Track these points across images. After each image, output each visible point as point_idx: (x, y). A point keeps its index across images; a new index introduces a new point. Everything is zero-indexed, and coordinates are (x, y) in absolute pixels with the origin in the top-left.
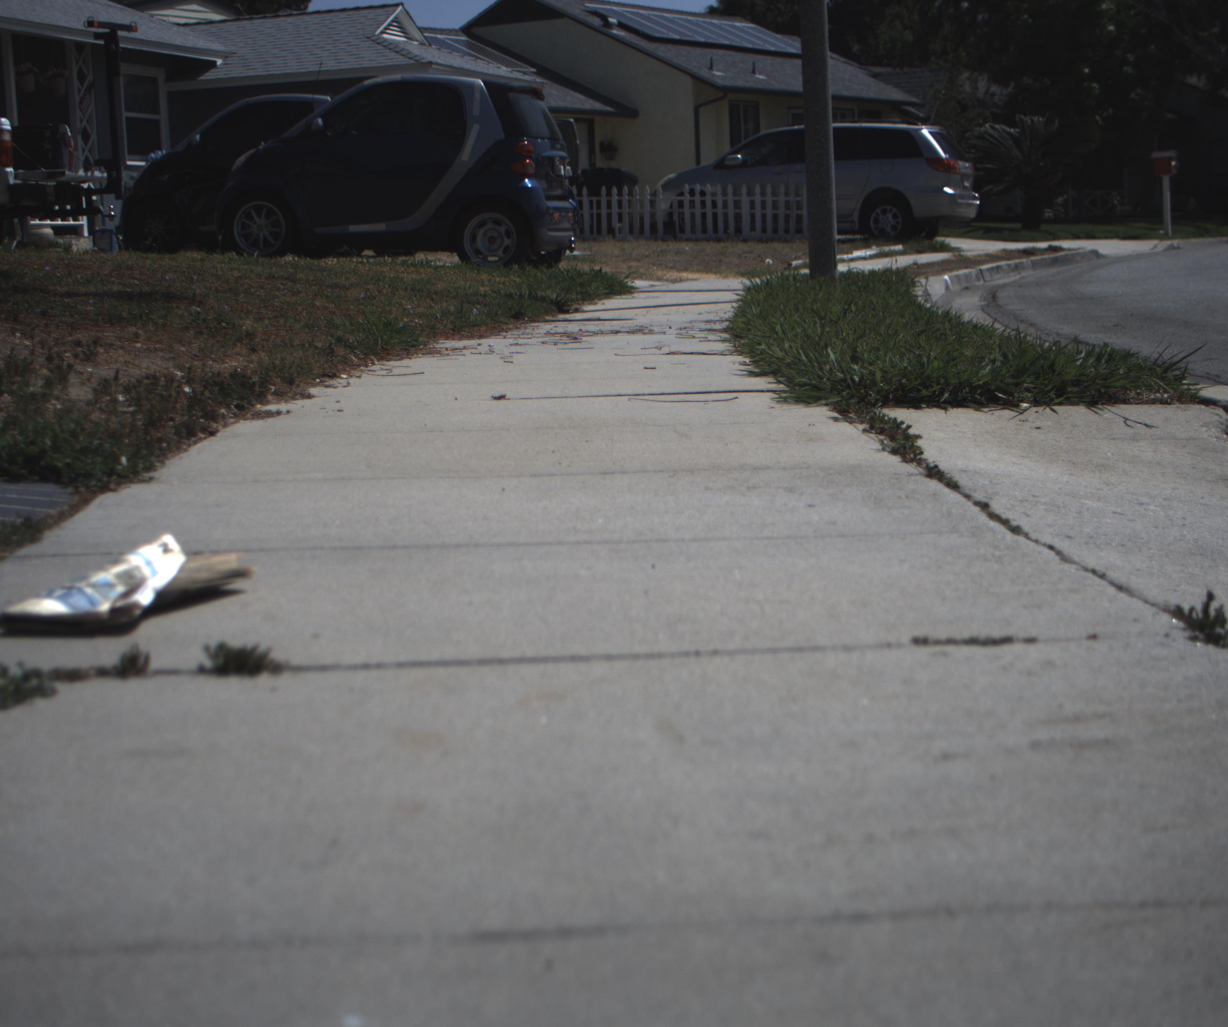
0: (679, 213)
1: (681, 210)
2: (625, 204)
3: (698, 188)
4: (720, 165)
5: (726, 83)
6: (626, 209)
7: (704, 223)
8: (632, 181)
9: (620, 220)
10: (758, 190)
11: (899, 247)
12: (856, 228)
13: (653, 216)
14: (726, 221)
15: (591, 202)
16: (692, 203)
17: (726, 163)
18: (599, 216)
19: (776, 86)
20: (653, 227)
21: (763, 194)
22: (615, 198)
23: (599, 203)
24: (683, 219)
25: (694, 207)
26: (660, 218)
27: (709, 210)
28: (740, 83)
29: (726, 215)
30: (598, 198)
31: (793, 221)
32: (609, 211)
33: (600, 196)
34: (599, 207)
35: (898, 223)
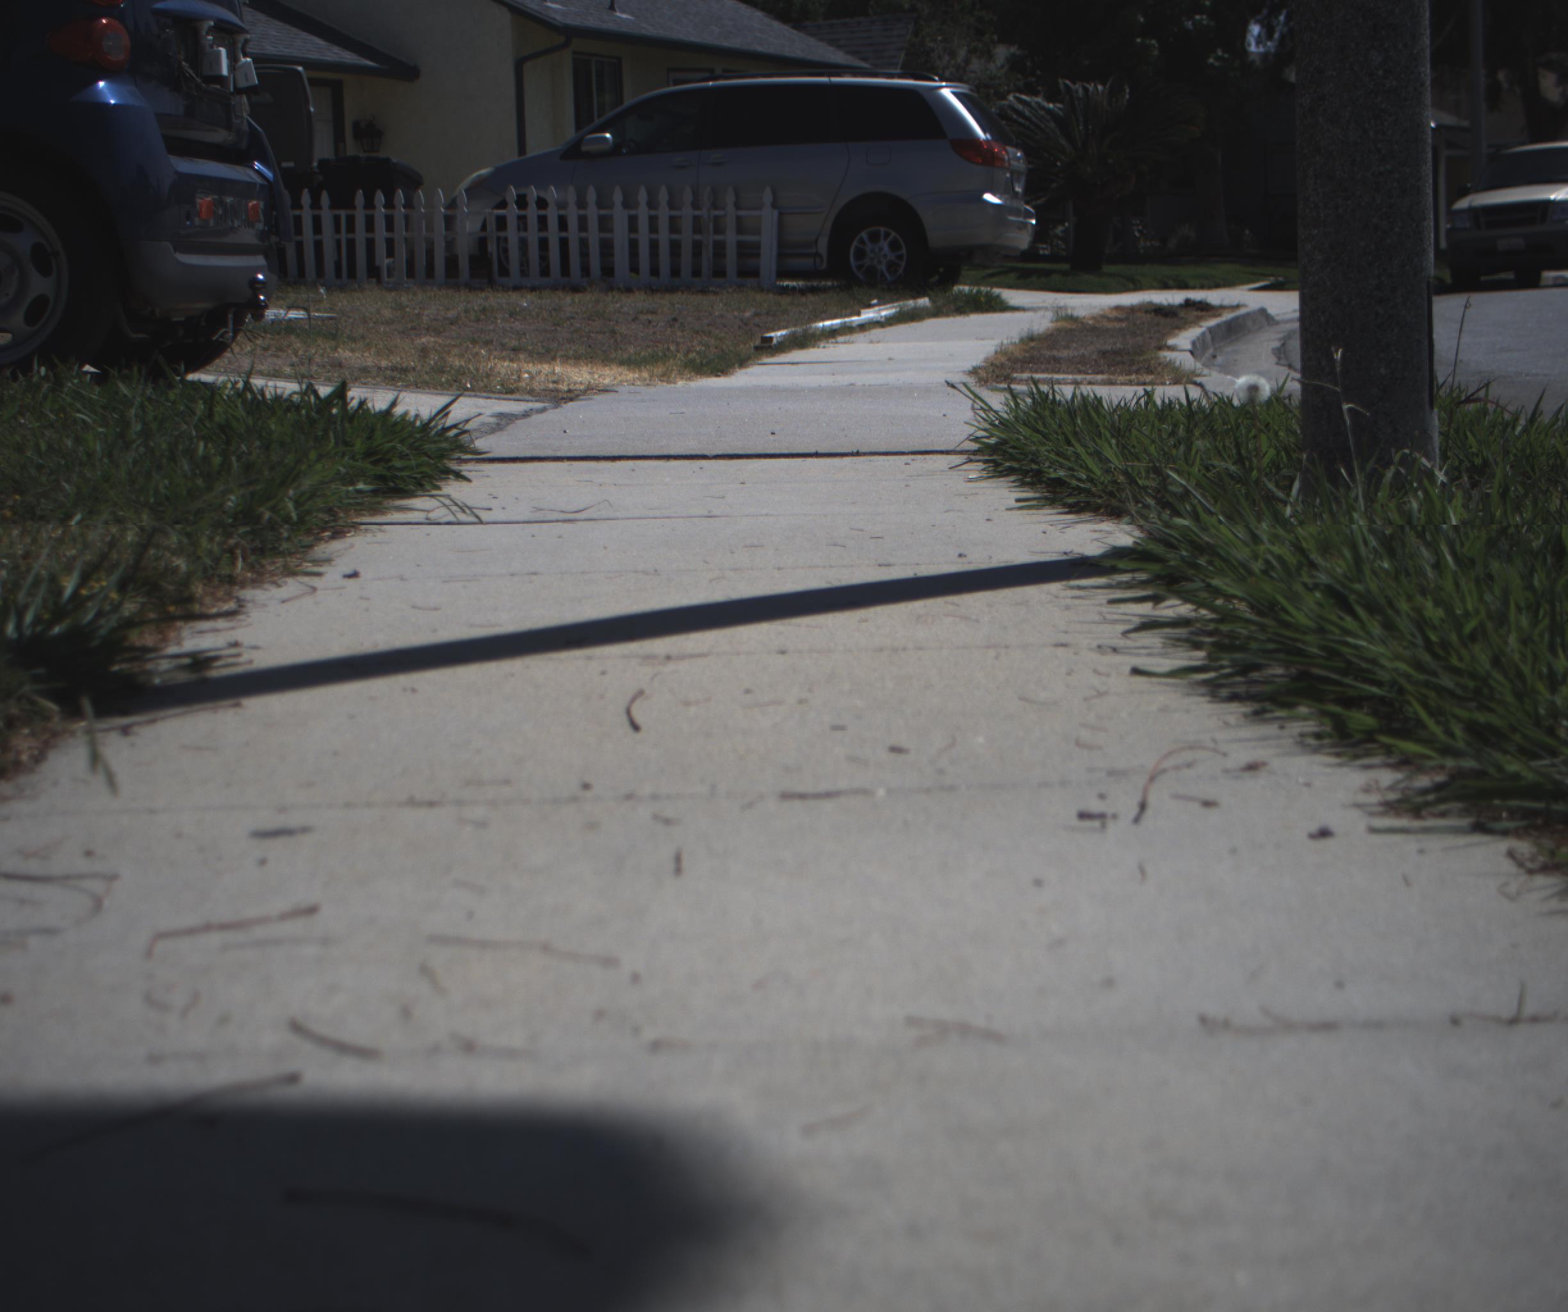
0: (498, 239)
1: (502, 234)
2: (399, 223)
3: (533, 193)
4: (573, 152)
5: (569, 21)
6: (400, 233)
7: (544, 258)
8: (412, 181)
9: (390, 253)
10: (642, 196)
11: (924, 302)
12: (824, 266)
13: (450, 245)
14: (584, 254)
15: (337, 219)
16: (522, 219)
17: (584, 148)
18: (351, 243)
19: (651, 30)
20: (452, 265)
21: (652, 204)
22: (381, 211)
23: (351, 220)
24: (506, 250)
25: (526, 229)
26: (464, 249)
27: (553, 235)
29: (584, 243)
30: (350, 212)
31: (707, 254)
32: (370, 235)
33: (354, 207)
34: (351, 228)
35: (900, 257)
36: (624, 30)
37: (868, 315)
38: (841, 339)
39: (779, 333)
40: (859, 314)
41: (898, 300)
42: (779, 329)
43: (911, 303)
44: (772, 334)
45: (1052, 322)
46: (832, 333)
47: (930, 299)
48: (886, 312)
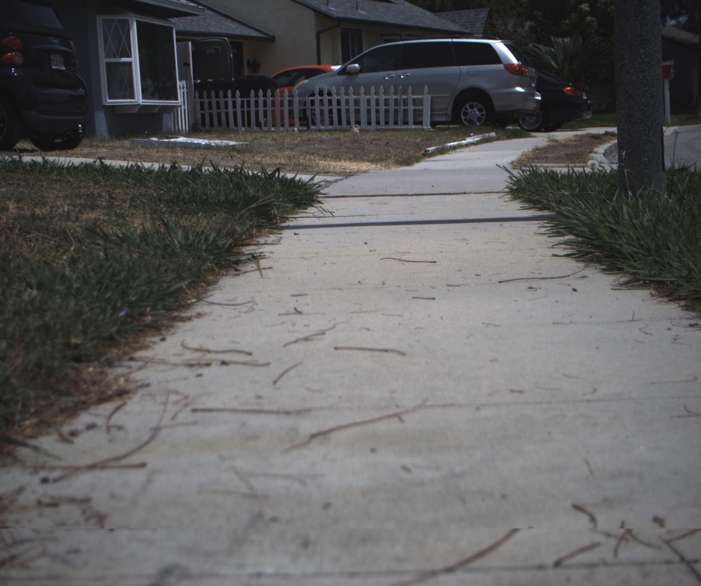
0: (311, 110)
1: (313, 108)
2: (269, 103)
3: (326, 90)
4: (343, 72)
5: (339, 15)
6: (269, 108)
7: (331, 118)
8: (275, 86)
9: (265, 116)
10: (373, 90)
11: (493, 134)
12: (450, 119)
13: (291, 112)
14: (348, 115)
15: (242, 102)
16: (321, 101)
17: (348, 71)
18: (249, 113)
19: (374, 18)
20: (291, 121)
21: (377, 94)
22: (261, 99)
23: (249, 103)
24: (314, 114)
25: (323, 105)
26: (297, 114)
27: (335, 108)
28: (349, 15)
30: (249, 99)
31: (400, 115)
32: (257, 109)
33: (250, 97)
34: (249, 106)
35: (483, 115)
36: (363, 18)
37: (469, 140)
38: (458, 150)
39: (432, 148)
40: (465, 140)
41: (482, 133)
42: (432, 147)
43: (487, 135)
44: (429, 149)
45: (547, 142)
46: (454, 148)
47: (496, 133)
48: (477, 139)
